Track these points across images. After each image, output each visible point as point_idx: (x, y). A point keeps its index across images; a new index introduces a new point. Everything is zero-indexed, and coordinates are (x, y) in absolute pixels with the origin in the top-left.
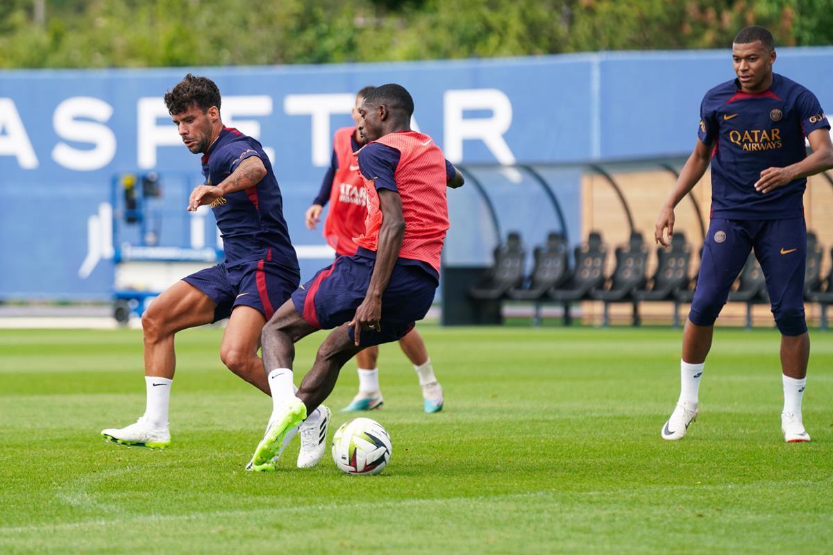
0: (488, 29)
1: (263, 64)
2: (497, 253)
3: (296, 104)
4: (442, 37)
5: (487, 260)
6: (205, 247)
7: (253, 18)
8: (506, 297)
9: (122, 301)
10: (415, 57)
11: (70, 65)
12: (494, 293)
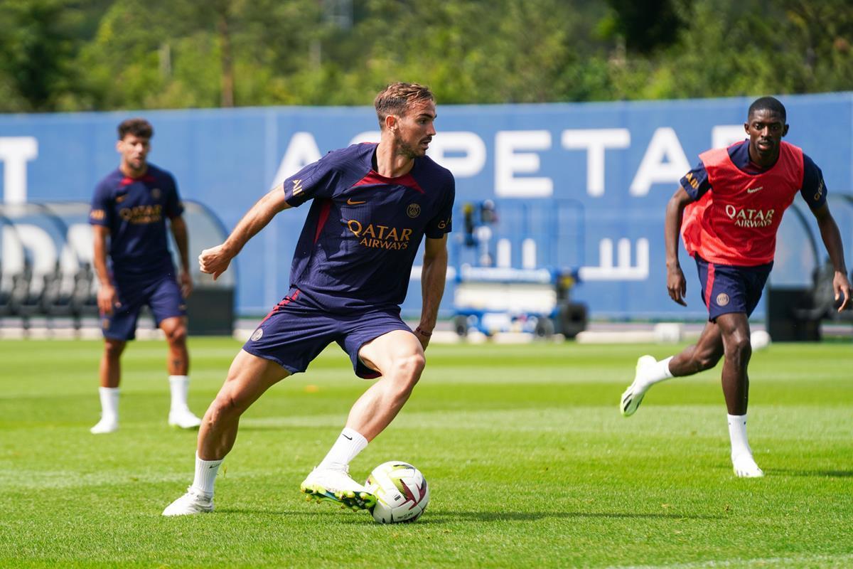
0: (737, 69)
1: (529, 102)
2: (816, 276)
3: (573, 139)
4: (693, 79)
5: (807, 282)
6: (537, 268)
7: (521, 59)
8: (827, 317)
9: (463, 316)
10: (672, 95)
11: (350, 104)
12: (816, 312)
